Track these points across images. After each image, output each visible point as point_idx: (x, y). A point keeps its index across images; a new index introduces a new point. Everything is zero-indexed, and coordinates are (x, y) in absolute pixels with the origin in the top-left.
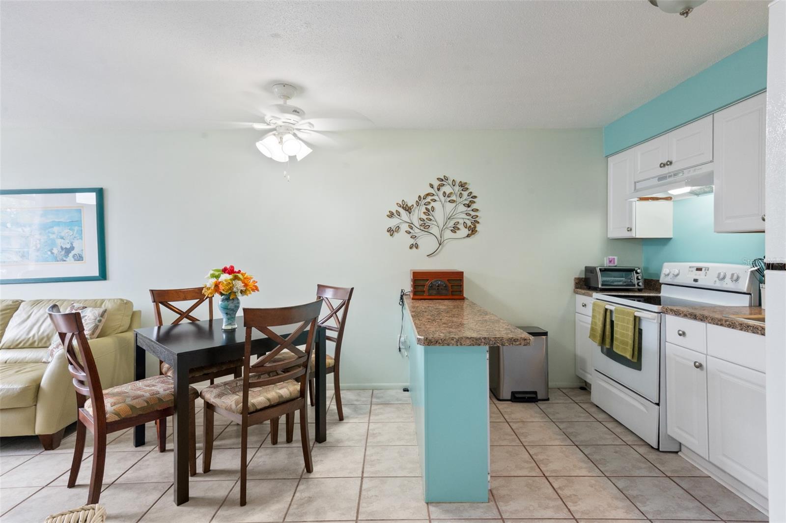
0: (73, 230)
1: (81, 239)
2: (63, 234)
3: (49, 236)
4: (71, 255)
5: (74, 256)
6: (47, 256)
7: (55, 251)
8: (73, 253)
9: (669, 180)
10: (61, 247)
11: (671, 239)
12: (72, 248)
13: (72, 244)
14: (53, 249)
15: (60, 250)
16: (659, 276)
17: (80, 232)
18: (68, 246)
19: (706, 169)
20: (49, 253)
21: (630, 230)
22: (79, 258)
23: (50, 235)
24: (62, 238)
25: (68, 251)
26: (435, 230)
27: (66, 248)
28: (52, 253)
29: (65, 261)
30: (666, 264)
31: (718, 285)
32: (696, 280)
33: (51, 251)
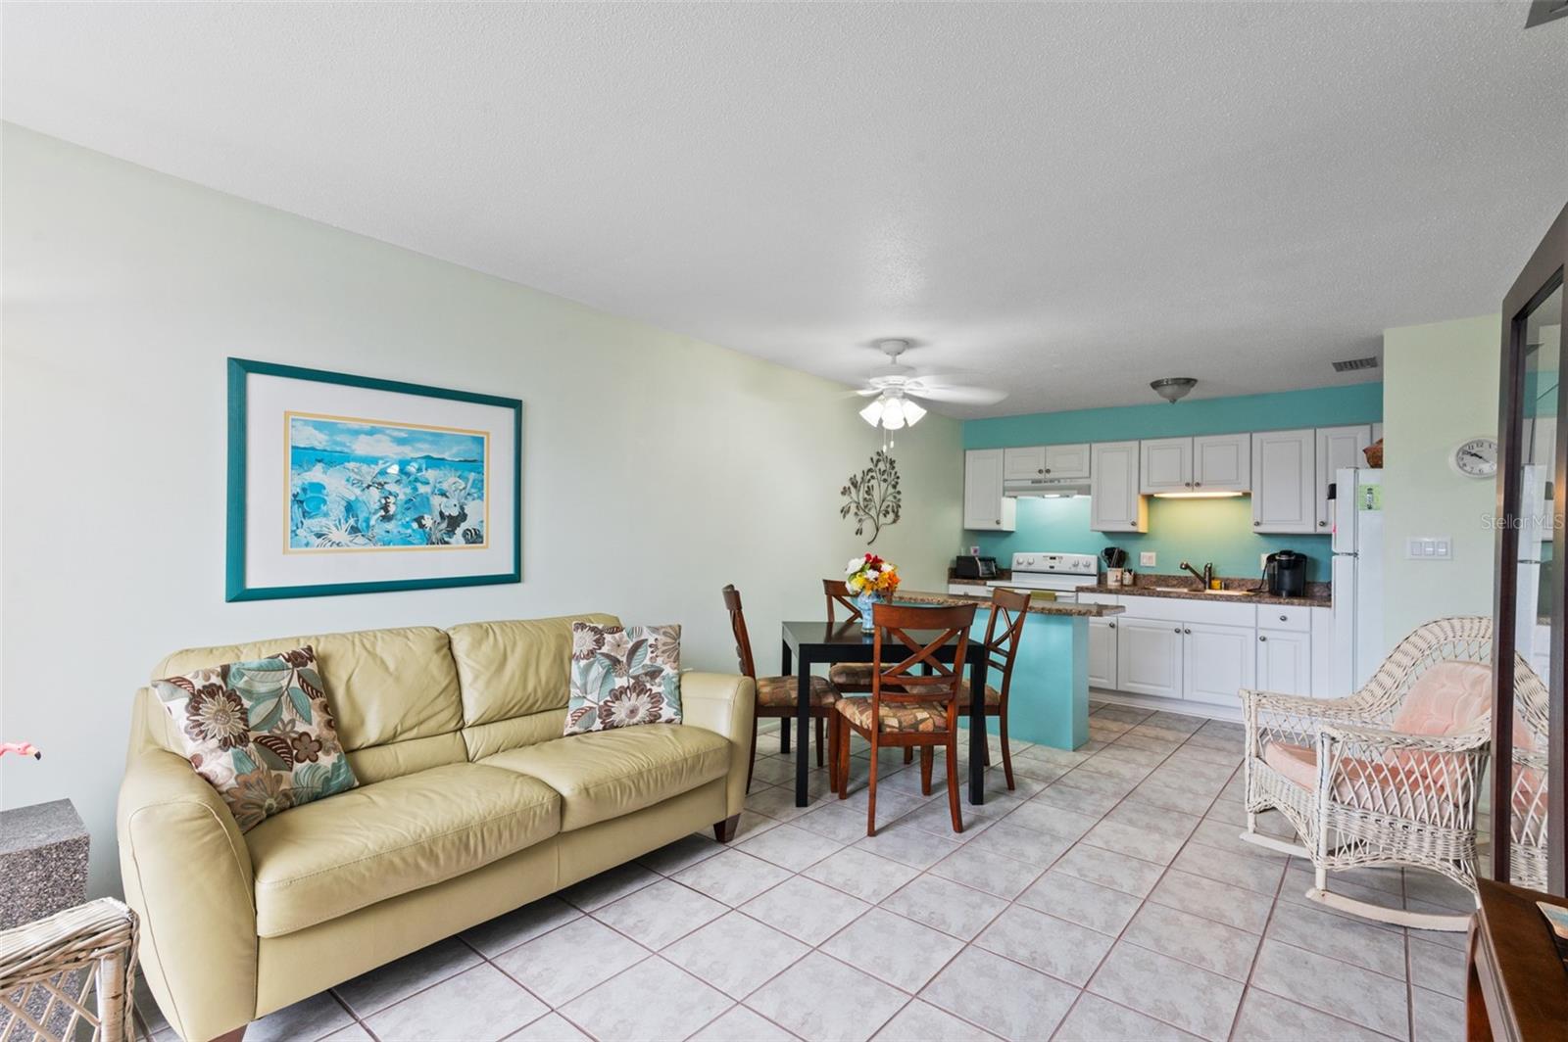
0: (466, 480)
1: (481, 498)
2: (445, 486)
3: (415, 489)
4: (459, 531)
5: (465, 534)
6: (409, 531)
7: (428, 522)
8: (464, 526)
9: (1043, 484)
10: (441, 514)
11: (1013, 532)
12: (463, 517)
13: (462, 508)
14: (423, 517)
15: (439, 520)
16: (1010, 565)
17: (479, 485)
18: (455, 512)
19: (1085, 482)
20: (415, 525)
21: (998, 523)
22: (475, 537)
23: (419, 485)
24: (443, 494)
25: (454, 522)
26: (873, 513)
27: (450, 517)
28: (422, 526)
29: (447, 543)
30: (1016, 554)
31: (1073, 570)
32: (1052, 567)
33: (419, 520)
